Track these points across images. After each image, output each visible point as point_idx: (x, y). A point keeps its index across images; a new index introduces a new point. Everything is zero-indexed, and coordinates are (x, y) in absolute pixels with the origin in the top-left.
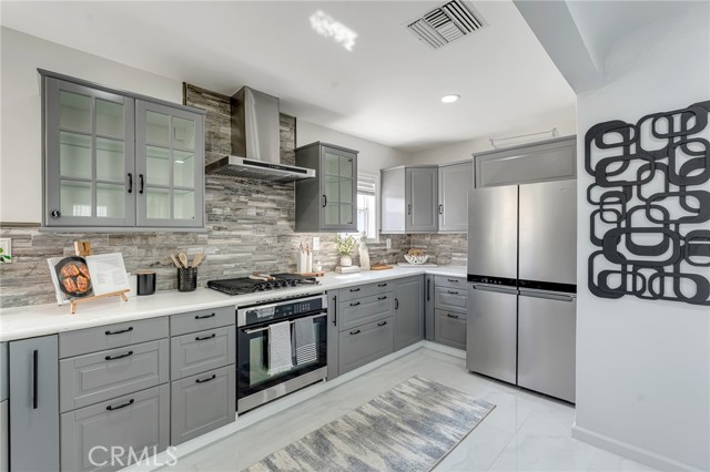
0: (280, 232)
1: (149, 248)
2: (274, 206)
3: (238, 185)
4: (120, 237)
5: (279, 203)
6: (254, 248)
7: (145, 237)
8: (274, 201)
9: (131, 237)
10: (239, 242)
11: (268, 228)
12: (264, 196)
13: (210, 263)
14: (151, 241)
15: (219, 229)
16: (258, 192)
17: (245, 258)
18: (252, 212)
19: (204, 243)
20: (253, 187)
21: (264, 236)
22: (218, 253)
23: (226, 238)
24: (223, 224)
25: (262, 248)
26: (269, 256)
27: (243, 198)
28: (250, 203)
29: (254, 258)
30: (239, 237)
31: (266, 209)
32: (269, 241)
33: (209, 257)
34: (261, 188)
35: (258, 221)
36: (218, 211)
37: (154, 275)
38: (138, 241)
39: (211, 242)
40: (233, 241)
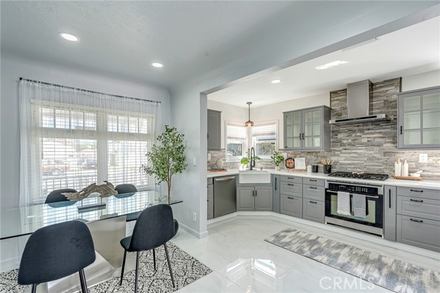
0: (385, 151)
1: (317, 157)
2: (381, 135)
3: (356, 128)
4: (309, 153)
5: (385, 133)
6: (366, 159)
7: (316, 153)
8: (381, 133)
9: (313, 153)
10: (357, 155)
11: (376, 149)
12: (373, 131)
13: (341, 164)
14: (318, 154)
15: (346, 149)
16: (368, 129)
17: (360, 164)
18: (365, 140)
19: (338, 155)
20: (365, 128)
21: (374, 152)
22: (344, 160)
23: (349, 153)
24: (348, 147)
25: (371, 159)
26: (377, 164)
27: (358, 134)
28: (363, 136)
29: (365, 164)
30: (356, 153)
31: (375, 138)
32: (377, 156)
33: (340, 162)
34: (370, 127)
35: (370, 144)
36: (345, 142)
37: (317, 167)
38: (314, 154)
39: (341, 155)
40: (352, 155)
